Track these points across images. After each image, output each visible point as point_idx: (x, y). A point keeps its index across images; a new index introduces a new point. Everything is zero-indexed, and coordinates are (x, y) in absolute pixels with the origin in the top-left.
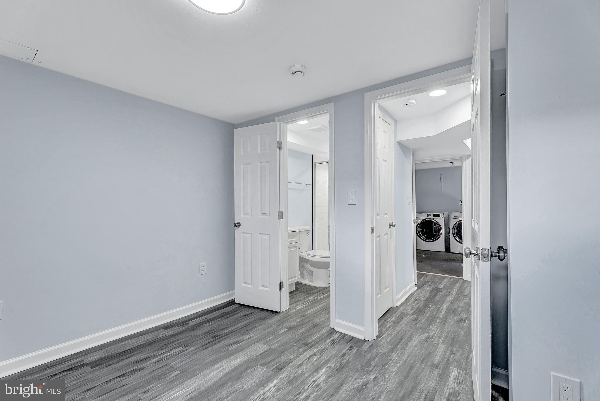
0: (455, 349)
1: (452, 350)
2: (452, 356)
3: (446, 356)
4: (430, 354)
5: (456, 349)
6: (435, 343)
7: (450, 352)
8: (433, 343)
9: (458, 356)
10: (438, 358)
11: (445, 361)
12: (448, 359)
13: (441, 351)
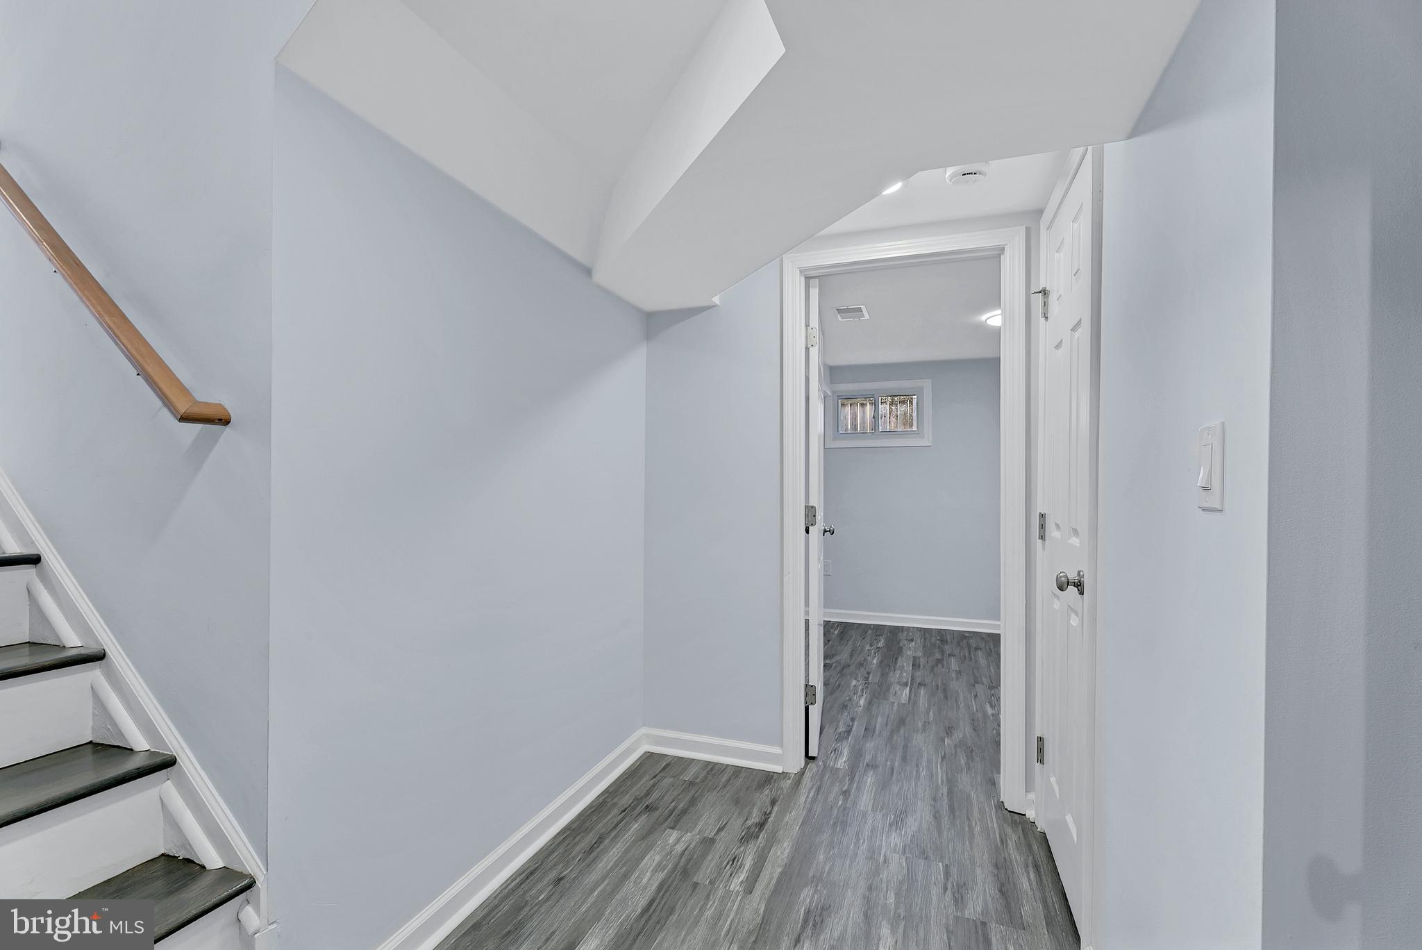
0: (840, 803)
1: (846, 800)
2: (845, 788)
3: (855, 785)
4: (884, 785)
5: (838, 803)
6: (881, 811)
7: (849, 795)
8: (884, 811)
9: (836, 789)
10: (869, 780)
11: (856, 776)
12: (852, 780)
13: (865, 794)
